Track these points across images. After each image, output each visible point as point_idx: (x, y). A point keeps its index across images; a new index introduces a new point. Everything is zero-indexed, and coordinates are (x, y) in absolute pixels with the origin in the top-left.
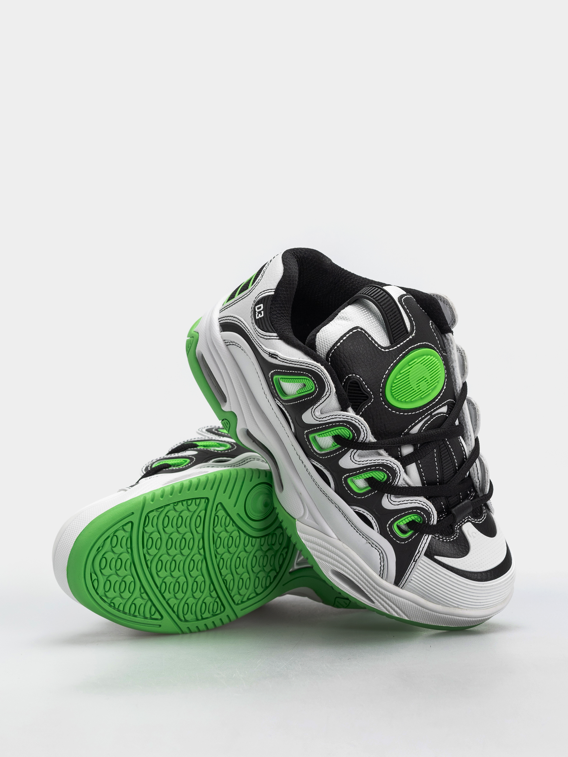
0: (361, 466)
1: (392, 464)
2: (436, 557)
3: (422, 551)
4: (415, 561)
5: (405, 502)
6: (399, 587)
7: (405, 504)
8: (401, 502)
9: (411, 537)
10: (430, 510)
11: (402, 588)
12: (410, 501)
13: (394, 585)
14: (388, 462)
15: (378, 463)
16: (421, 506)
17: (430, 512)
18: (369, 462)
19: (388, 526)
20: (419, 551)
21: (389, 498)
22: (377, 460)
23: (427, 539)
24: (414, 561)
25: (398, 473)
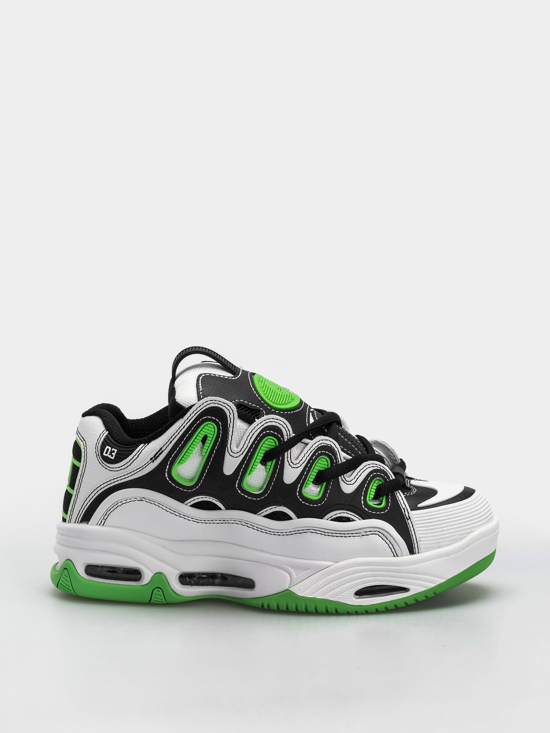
0: (304, 465)
1: (324, 442)
2: (420, 505)
3: (406, 507)
4: (408, 518)
5: (359, 474)
6: (416, 553)
7: (360, 476)
8: (357, 477)
9: (387, 502)
10: (381, 467)
11: (418, 552)
12: (362, 471)
13: (410, 555)
14: (321, 442)
15: (313, 450)
16: (372, 469)
17: (383, 470)
18: (307, 455)
19: (363, 506)
20: (404, 509)
21: (345, 481)
22: (312, 447)
23: (400, 495)
24: (408, 520)
25: (335, 448)
